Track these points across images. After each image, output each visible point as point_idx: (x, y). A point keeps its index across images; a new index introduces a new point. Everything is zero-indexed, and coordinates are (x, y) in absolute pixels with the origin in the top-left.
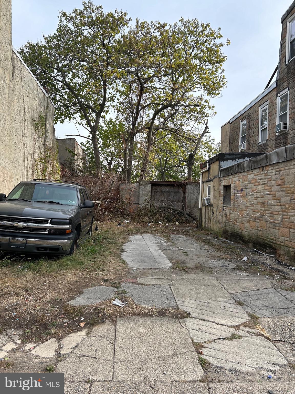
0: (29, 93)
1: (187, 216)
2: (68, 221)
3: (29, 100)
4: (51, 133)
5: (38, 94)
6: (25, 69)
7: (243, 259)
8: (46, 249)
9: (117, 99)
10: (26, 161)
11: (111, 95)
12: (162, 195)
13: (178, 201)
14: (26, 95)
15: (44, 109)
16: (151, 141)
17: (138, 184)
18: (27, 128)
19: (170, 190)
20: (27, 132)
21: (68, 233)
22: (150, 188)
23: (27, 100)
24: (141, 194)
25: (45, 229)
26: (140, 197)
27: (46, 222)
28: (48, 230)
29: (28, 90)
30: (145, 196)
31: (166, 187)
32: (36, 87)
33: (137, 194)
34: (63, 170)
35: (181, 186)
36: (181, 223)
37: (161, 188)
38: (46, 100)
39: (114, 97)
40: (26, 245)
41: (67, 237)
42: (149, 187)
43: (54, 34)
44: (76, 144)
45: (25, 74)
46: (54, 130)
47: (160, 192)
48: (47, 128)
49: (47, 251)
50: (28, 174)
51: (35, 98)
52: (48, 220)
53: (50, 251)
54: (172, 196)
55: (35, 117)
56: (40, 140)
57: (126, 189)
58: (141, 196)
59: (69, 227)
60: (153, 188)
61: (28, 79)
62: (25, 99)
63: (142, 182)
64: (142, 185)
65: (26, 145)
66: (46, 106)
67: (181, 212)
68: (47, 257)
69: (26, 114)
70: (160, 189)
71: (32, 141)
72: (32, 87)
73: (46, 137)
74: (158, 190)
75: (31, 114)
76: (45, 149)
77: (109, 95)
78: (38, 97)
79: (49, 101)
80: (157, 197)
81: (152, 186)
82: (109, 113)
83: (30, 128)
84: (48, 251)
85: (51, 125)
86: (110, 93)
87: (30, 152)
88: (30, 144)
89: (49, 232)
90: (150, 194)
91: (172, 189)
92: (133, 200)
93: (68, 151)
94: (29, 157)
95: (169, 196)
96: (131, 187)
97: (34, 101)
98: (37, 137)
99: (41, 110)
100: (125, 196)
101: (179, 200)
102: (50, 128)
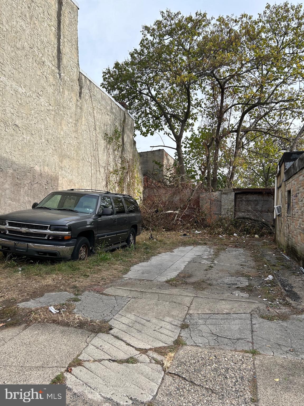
0: (101, 110)
1: (271, 228)
2: (67, 227)
3: (101, 116)
4: (131, 145)
5: (112, 109)
6: (95, 88)
7: (267, 279)
8: (45, 253)
9: (205, 104)
10: (98, 173)
11: (197, 101)
12: (248, 204)
13: (268, 211)
14: (97, 112)
15: (121, 123)
16: (239, 145)
17: (220, 192)
18: (98, 142)
19: (258, 199)
20: (98, 146)
21: (66, 239)
22: (234, 197)
23: (98, 116)
24: (223, 204)
25: (45, 235)
26: (222, 207)
27: (46, 228)
28: (47, 236)
29: (99, 107)
30: (227, 205)
31: (253, 195)
32: (109, 102)
33: (219, 203)
34: (147, 181)
35: (270, 193)
36: (261, 236)
37: (247, 196)
38: (123, 114)
39: (201, 103)
40: (27, 249)
41: (65, 243)
42: (232, 196)
43: (135, 50)
44: (166, 155)
45: (95, 92)
46: (135, 143)
47: (246, 201)
48: (125, 141)
49: (46, 255)
50: (101, 185)
51: (109, 113)
52: (48, 226)
53: (49, 256)
54: (261, 206)
55: (109, 132)
56: (116, 152)
57: (206, 198)
58: (224, 206)
59: (68, 233)
60: (238, 197)
61: (99, 96)
62: (96, 115)
63: (225, 190)
64: (224, 193)
65: (97, 159)
66: (122, 120)
67: (264, 224)
68: (50, 262)
69: (98, 129)
70: (246, 198)
71: (105, 154)
72: (104, 104)
73: (123, 150)
74: (243, 198)
75: (103, 129)
76: (122, 161)
77: (195, 101)
78: (112, 113)
79: (126, 115)
80: (243, 206)
81: (236, 194)
82: (197, 120)
83: (102, 143)
84: (48, 256)
85: (130, 138)
86: (196, 100)
87: (103, 165)
88: (103, 157)
89: (49, 237)
90: (233, 203)
91: (260, 197)
92: (215, 209)
93: (154, 162)
94: (102, 170)
95: (257, 205)
96: (212, 196)
97: (107, 117)
98: (111, 151)
99: (117, 124)
100: (205, 206)
101: (270, 210)
102: (129, 141)
